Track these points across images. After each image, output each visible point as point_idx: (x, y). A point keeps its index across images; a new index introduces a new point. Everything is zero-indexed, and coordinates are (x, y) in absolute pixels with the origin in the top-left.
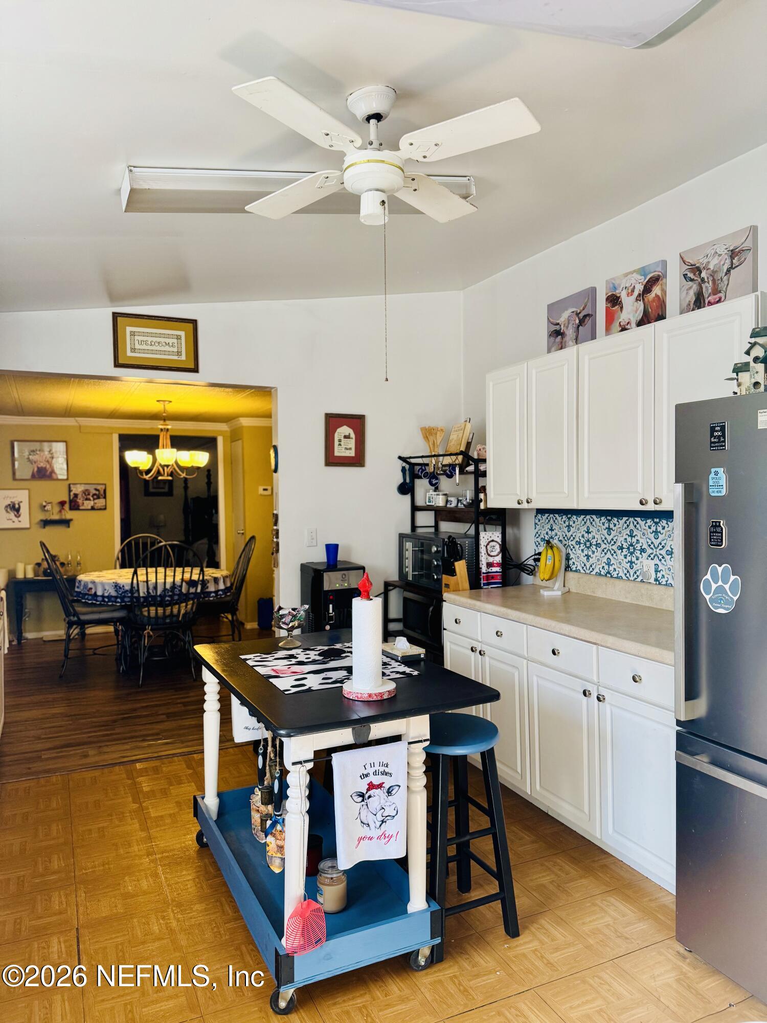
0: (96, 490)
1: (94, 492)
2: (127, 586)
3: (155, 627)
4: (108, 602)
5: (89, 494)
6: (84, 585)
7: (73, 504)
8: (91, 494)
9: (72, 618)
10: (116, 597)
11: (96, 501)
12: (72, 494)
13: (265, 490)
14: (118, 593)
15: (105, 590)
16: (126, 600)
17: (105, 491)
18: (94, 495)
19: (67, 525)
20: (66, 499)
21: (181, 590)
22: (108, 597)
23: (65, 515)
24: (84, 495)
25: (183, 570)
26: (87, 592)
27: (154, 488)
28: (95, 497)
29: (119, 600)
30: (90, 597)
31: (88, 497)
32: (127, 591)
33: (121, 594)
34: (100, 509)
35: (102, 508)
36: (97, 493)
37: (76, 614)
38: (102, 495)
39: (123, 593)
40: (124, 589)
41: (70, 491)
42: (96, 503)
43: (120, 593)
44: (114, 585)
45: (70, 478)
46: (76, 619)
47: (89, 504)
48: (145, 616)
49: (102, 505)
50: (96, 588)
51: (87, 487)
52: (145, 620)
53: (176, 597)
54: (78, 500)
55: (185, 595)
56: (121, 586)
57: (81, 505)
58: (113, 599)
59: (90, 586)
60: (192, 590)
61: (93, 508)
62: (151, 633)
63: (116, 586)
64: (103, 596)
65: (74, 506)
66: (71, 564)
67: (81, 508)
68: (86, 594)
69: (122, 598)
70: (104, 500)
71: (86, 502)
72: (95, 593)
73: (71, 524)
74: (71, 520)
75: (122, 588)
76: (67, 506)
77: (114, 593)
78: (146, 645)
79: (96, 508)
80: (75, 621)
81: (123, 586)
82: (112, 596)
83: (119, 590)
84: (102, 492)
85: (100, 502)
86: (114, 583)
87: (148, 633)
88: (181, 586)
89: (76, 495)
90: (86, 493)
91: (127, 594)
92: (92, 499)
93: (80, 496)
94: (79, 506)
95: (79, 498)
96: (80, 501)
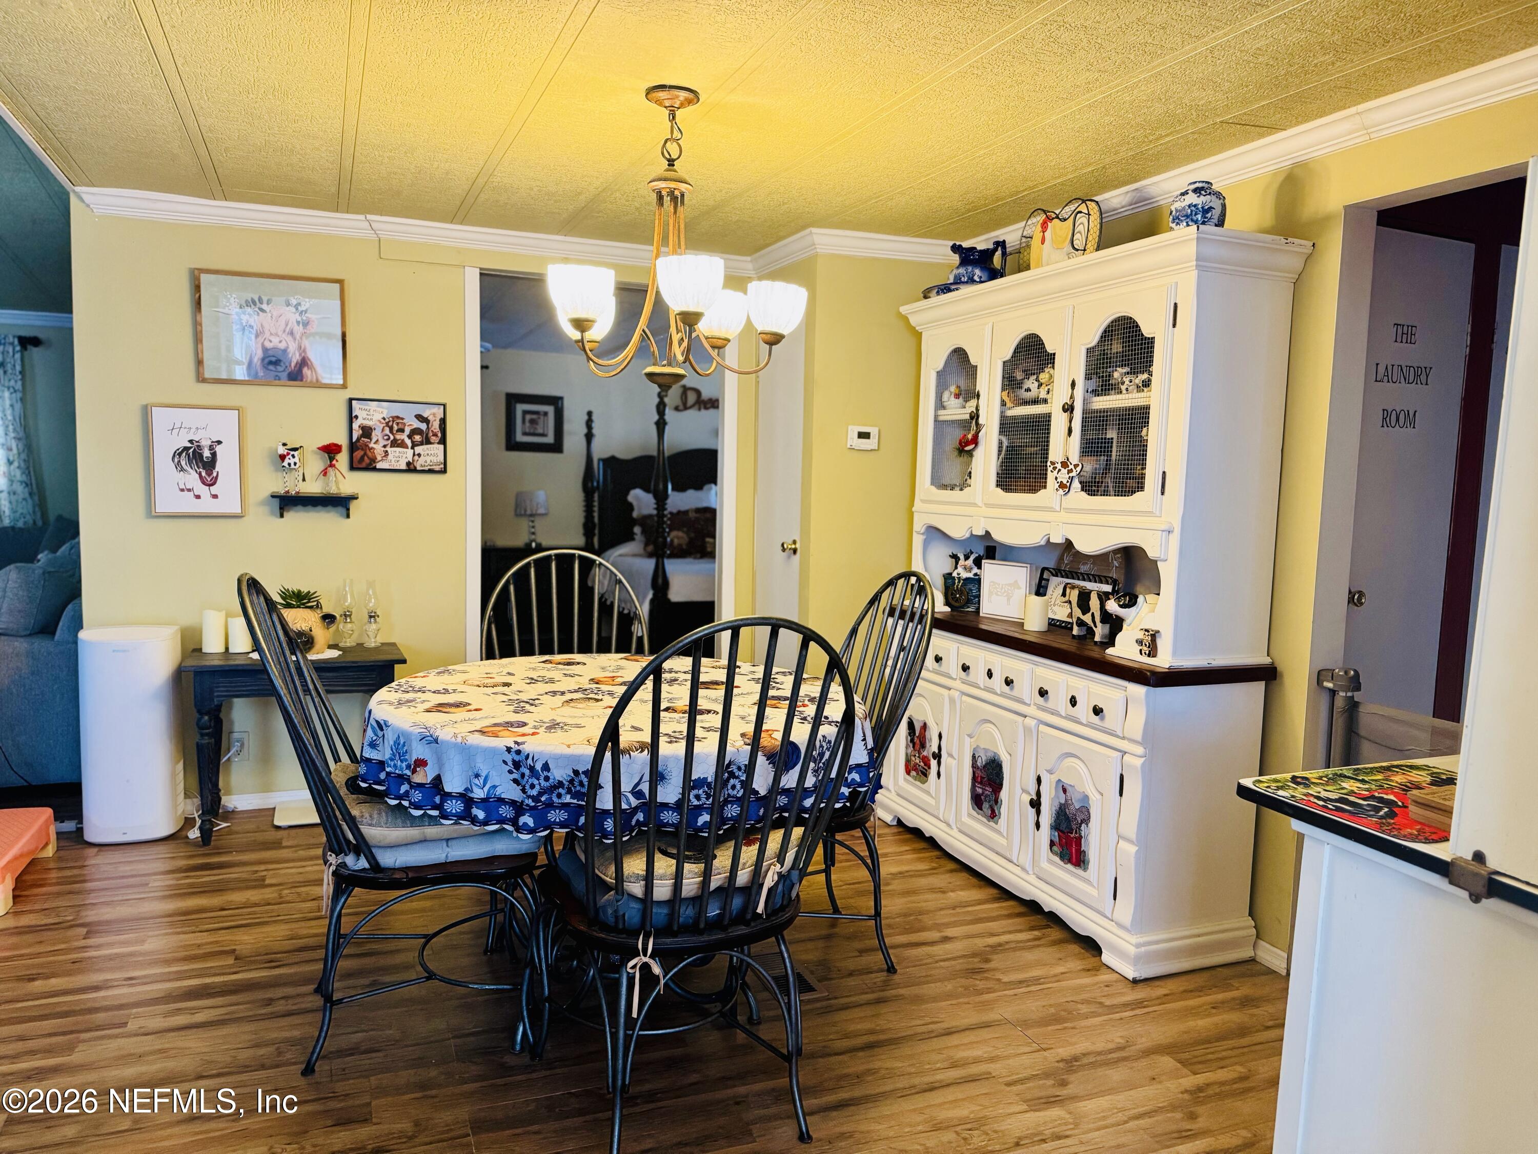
0: (420, 418)
1: (417, 424)
2: (557, 767)
3: (669, 942)
4: (485, 823)
5: (401, 430)
6: (397, 742)
7: (358, 454)
8: (407, 430)
9: (350, 860)
10: (519, 808)
11: (418, 449)
12: (355, 426)
13: (864, 435)
14: (524, 791)
15: (477, 776)
16: (554, 816)
17: (443, 421)
18: (415, 432)
19: (342, 510)
20: (343, 441)
21: (747, 784)
22: (484, 802)
23: (337, 482)
24: (387, 431)
25: (696, 671)
26: (408, 772)
27: (525, 434)
28: (418, 438)
29: (527, 820)
30: (417, 796)
31: (399, 436)
32: (560, 784)
33: (536, 799)
34: (431, 471)
35: (437, 468)
36: (423, 426)
37: (362, 847)
38: (435, 435)
39: (541, 794)
40: (547, 779)
41: (351, 418)
42: (419, 455)
43: (534, 792)
44: (509, 758)
45: (350, 383)
46: (363, 863)
47: (400, 457)
48: (632, 897)
49: (435, 459)
50: (440, 763)
51: (397, 410)
52: (632, 913)
53: (732, 811)
54: (372, 445)
55: (765, 801)
56: (538, 767)
57: (379, 458)
58: (506, 811)
59: (418, 751)
60: (790, 780)
61: (411, 469)
62: (657, 970)
63: (517, 765)
64: (466, 798)
65: (362, 459)
66: (350, 616)
67: (379, 466)
68: (402, 778)
69: (540, 811)
70: (442, 447)
71: (394, 452)
72: (438, 780)
73: (353, 505)
74: (354, 498)
75: (543, 775)
76: (343, 459)
77: (511, 792)
78: (635, 1015)
79: (419, 468)
80: (364, 870)
81: (546, 767)
82: (501, 801)
83: (529, 780)
84: (436, 426)
85: (431, 454)
86: (509, 750)
87: (645, 967)
88: (750, 768)
89: (367, 432)
90: (394, 424)
91: (559, 796)
92: (408, 442)
93: (376, 435)
94: (373, 460)
95: (374, 440)
96: (377, 445)
